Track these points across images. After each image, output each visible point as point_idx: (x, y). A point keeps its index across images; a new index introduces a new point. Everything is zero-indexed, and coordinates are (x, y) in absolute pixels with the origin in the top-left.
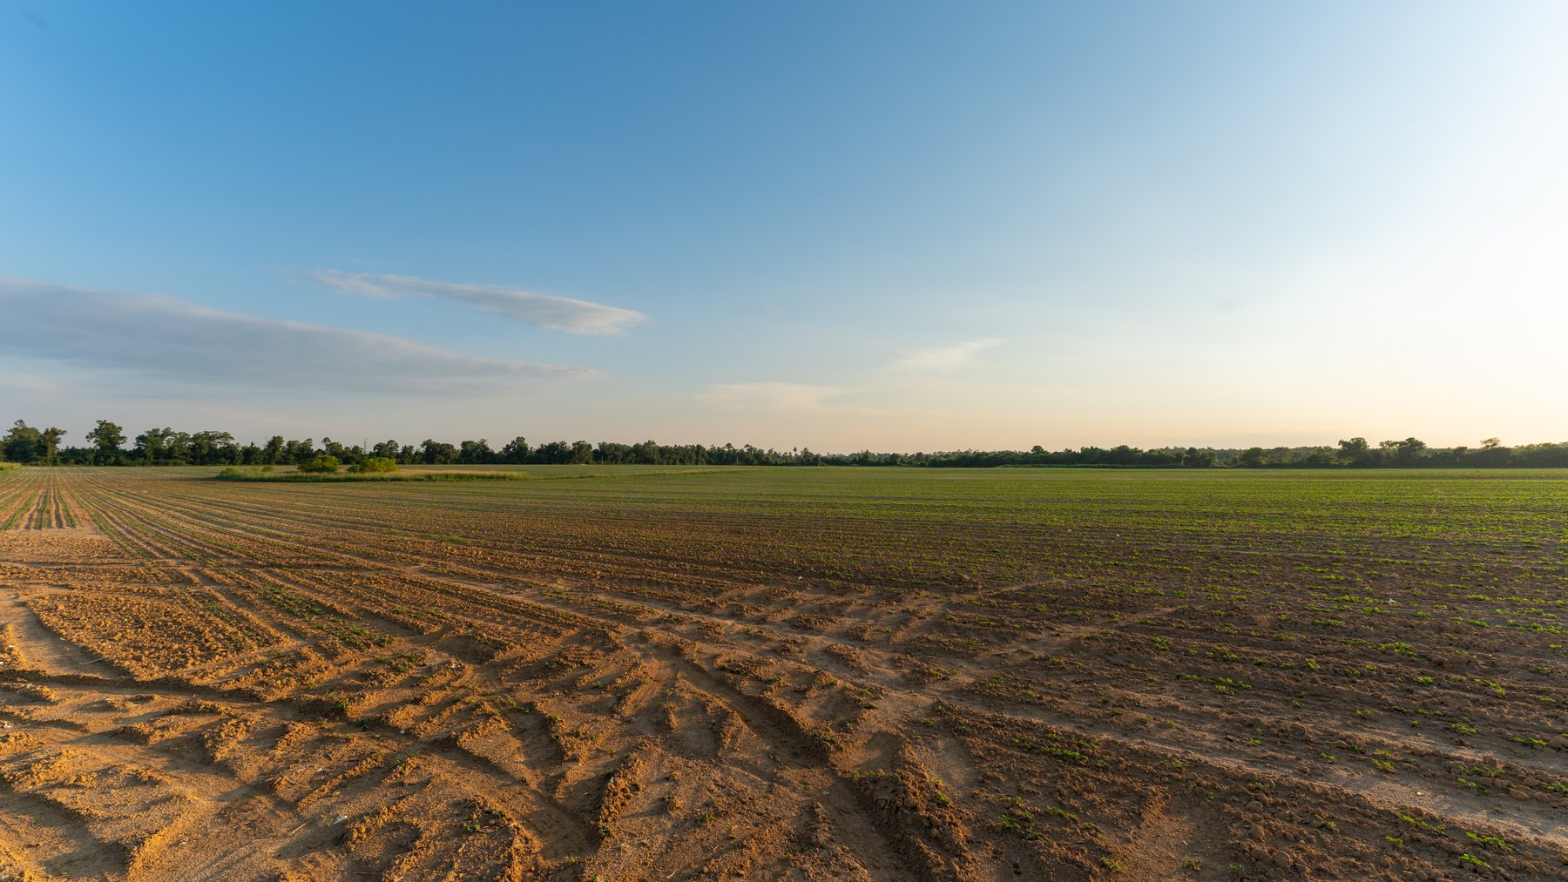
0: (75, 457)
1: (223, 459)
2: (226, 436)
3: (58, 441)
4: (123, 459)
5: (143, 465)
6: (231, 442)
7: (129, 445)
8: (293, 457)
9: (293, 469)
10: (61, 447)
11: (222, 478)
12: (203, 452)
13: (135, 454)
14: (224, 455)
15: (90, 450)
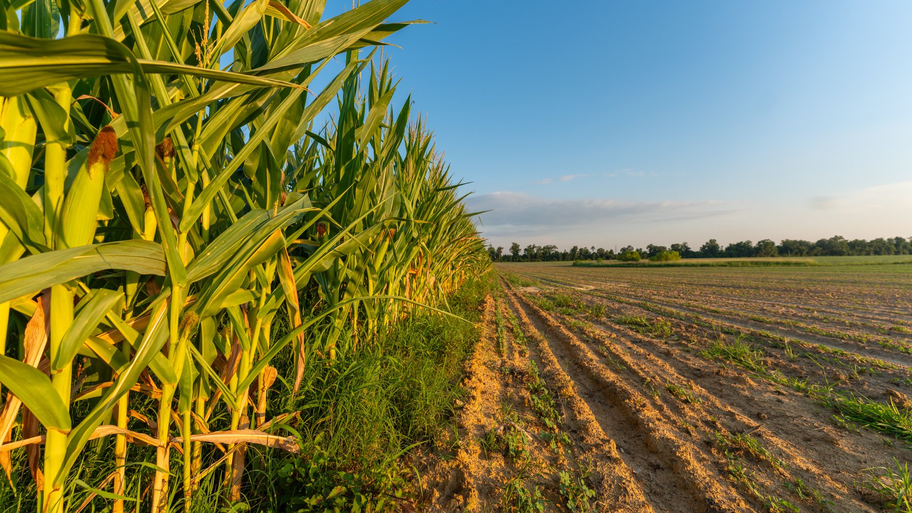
0: (506, 259)
2: (555, 247)
3: (501, 252)
4: (520, 258)
5: (527, 261)
6: (556, 250)
7: (521, 253)
8: (582, 257)
9: (614, 260)
10: (502, 254)
11: (574, 265)
12: (547, 255)
13: (524, 257)
14: (555, 257)
15: (510, 256)
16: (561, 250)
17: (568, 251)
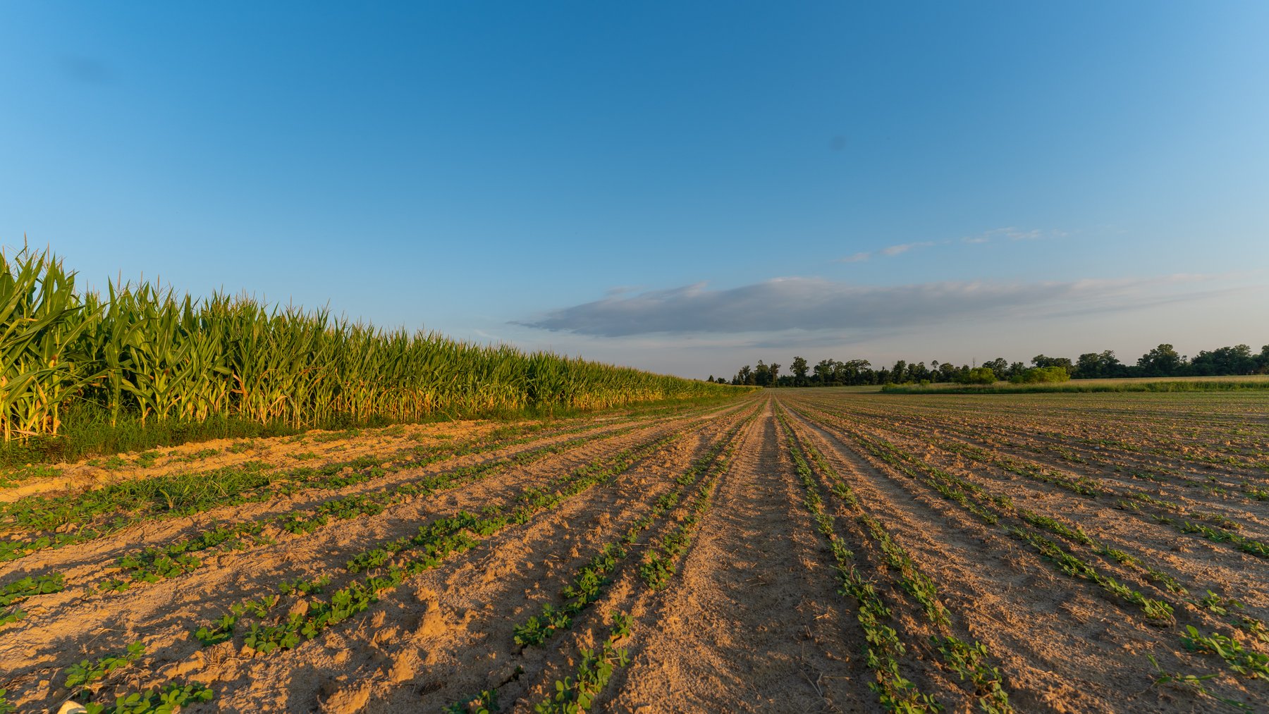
0: (785, 382)
1: (865, 381)
2: (866, 362)
3: (777, 372)
4: (808, 382)
5: (819, 386)
6: (868, 367)
7: (810, 373)
8: (913, 378)
10: (779, 376)
12: (854, 376)
13: (814, 379)
14: (866, 378)
15: (792, 377)
16: (875, 367)
17: (890, 368)
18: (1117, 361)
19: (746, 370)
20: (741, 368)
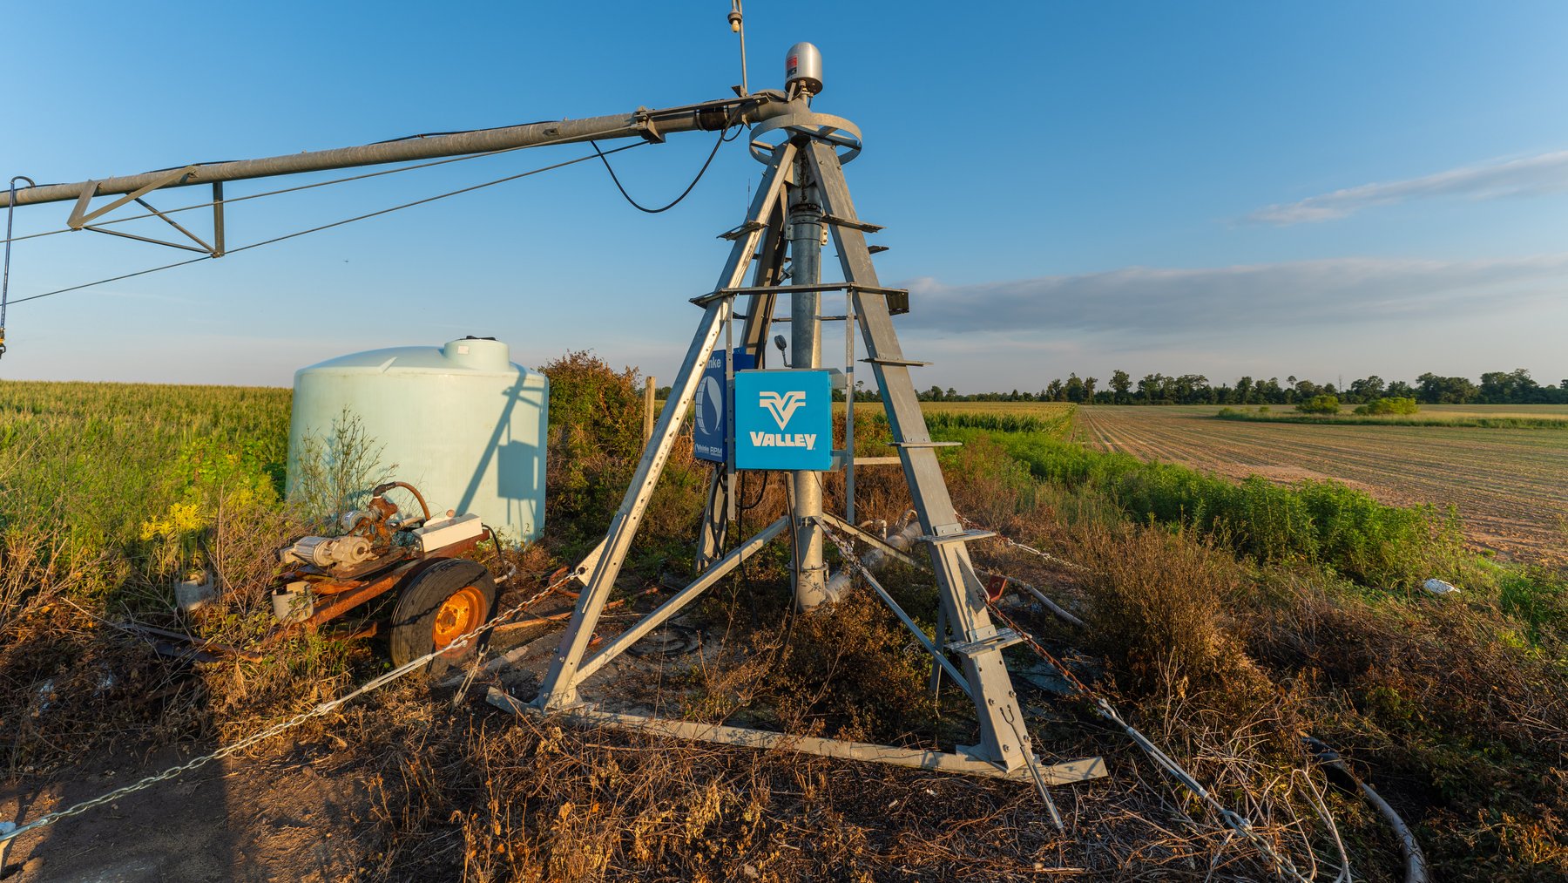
0: (1103, 398)
1: (1201, 399)
2: (1201, 378)
3: (1093, 387)
4: (1131, 399)
5: (1145, 404)
6: (1205, 383)
7: (1133, 389)
8: (1263, 397)
9: (1289, 409)
10: (1095, 391)
11: (1222, 417)
12: (1186, 393)
13: (1139, 395)
14: (1202, 396)
15: (1111, 394)
16: (1214, 383)
17: (1232, 385)
18: (1532, 382)
19: (1056, 384)
20: (1050, 382)
